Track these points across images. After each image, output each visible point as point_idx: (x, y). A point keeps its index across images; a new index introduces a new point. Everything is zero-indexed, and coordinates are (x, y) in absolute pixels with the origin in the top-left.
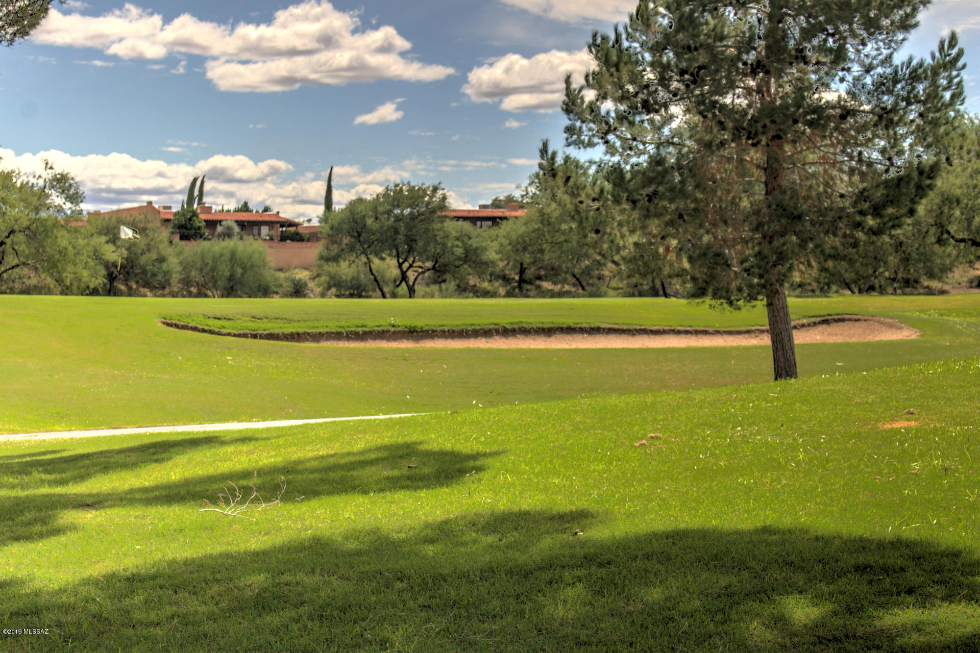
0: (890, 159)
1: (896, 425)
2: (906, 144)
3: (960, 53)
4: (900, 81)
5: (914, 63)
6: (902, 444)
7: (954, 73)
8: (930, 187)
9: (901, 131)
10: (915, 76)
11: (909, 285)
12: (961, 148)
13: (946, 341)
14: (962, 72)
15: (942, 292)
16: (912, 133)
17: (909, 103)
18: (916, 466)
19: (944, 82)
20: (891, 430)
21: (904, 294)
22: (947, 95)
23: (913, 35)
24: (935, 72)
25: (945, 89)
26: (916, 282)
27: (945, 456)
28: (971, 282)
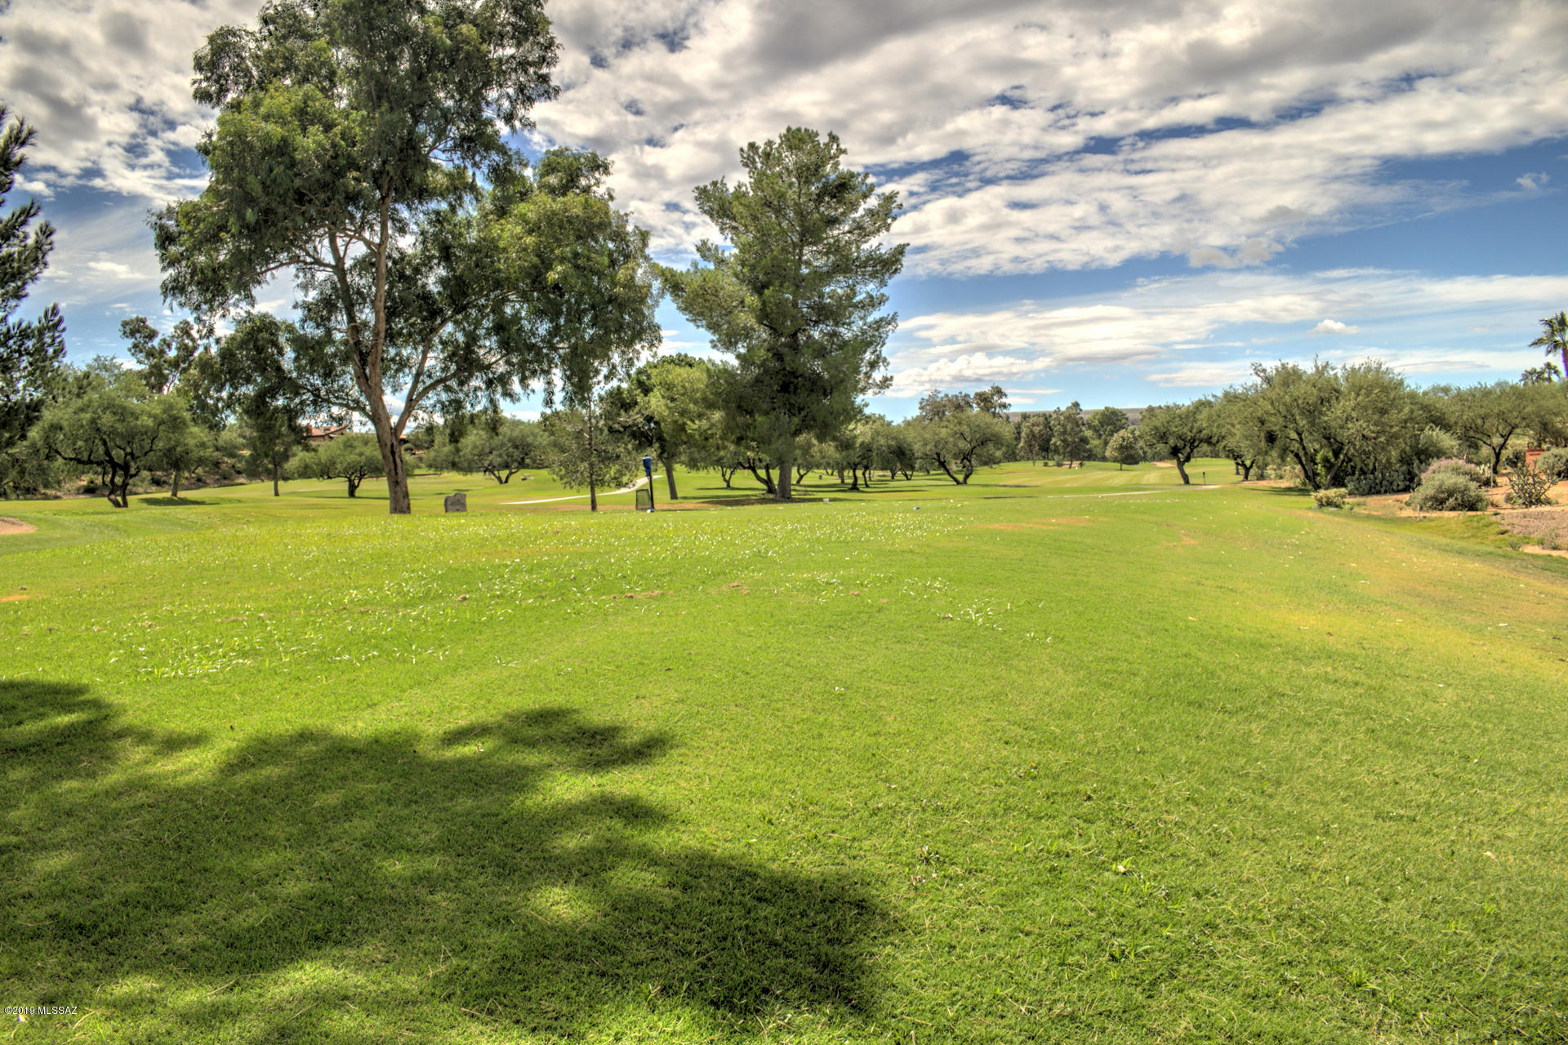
0: (7, 396)
1: (11, 599)
2: (20, 385)
3: (61, 321)
4: (12, 337)
5: (24, 325)
6: (16, 612)
7: (57, 334)
8: (37, 418)
9: (16, 375)
10: (25, 334)
11: (29, 492)
12: (64, 389)
13: (57, 533)
14: (64, 335)
15: (56, 498)
16: (25, 377)
17: (21, 355)
18: (26, 629)
19: (49, 341)
20: (8, 603)
21: (26, 499)
22: (51, 351)
23: (24, 303)
24: (41, 332)
25: (49, 346)
26: (35, 490)
27: (50, 620)
28: (78, 489)
